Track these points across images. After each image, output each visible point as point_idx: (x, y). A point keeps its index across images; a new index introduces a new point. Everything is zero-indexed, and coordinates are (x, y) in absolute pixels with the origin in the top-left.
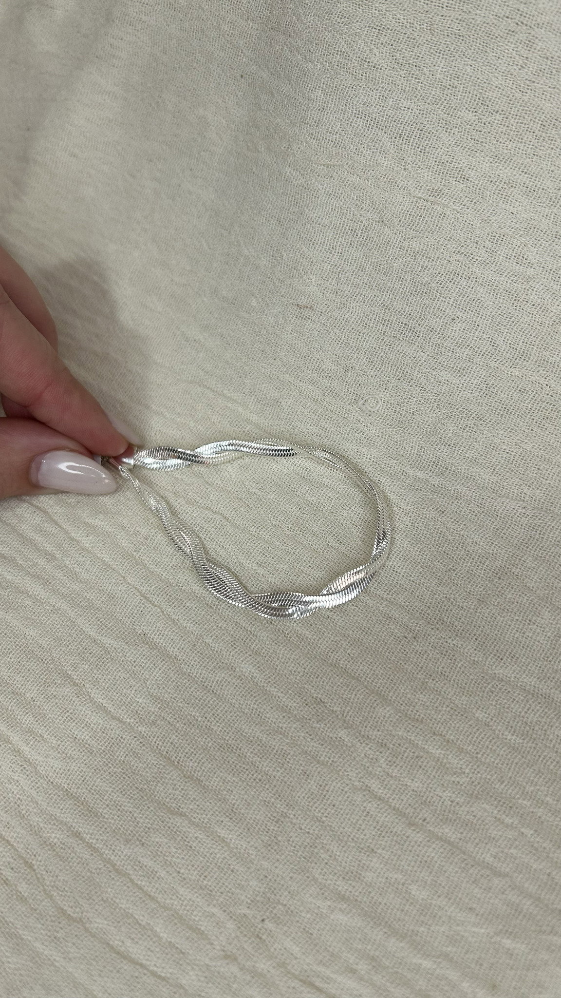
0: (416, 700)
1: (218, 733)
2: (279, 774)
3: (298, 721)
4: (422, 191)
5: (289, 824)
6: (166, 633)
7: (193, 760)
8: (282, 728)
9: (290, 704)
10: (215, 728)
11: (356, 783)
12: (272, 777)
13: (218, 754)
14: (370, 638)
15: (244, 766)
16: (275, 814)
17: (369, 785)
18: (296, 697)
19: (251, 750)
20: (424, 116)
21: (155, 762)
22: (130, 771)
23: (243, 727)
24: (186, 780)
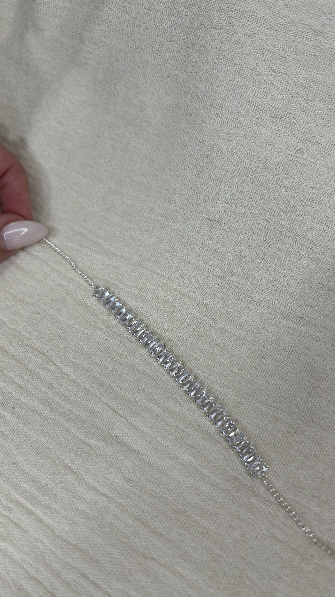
0: (299, 474)
1: (171, 501)
2: (214, 528)
3: (224, 492)
4: (290, 150)
5: (224, 562)
6: (131, 435)
7: (157, 521)
8: (213, 497)
9: (217, 481)
10: (169, 498)
11: (265, 532)
12: (209, 530)
13: (173, 516)
14: (266, 433)
15: (190, 523)
16: (214, 556)
17: (274, 533)
18: (221, 475)
19: (194, 512)
20: (292, 104)
21: (132, 523)
22: (115, 529)
23: (188, 497)
24: (154, 535)
